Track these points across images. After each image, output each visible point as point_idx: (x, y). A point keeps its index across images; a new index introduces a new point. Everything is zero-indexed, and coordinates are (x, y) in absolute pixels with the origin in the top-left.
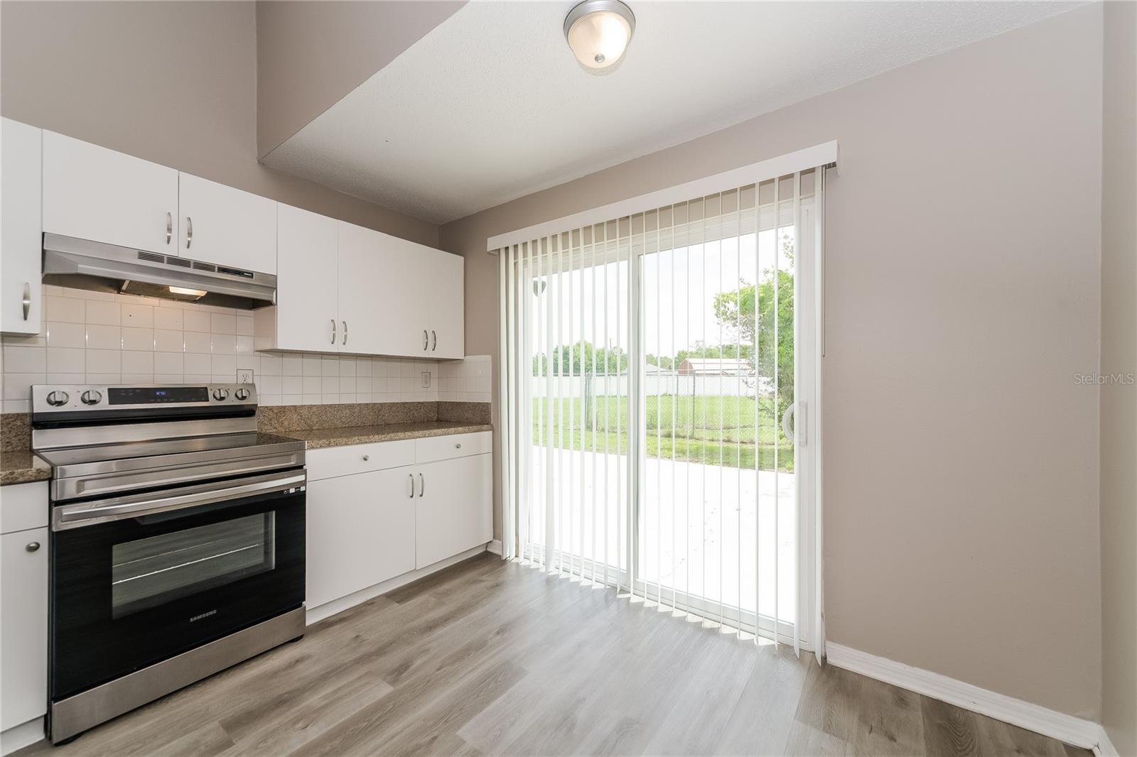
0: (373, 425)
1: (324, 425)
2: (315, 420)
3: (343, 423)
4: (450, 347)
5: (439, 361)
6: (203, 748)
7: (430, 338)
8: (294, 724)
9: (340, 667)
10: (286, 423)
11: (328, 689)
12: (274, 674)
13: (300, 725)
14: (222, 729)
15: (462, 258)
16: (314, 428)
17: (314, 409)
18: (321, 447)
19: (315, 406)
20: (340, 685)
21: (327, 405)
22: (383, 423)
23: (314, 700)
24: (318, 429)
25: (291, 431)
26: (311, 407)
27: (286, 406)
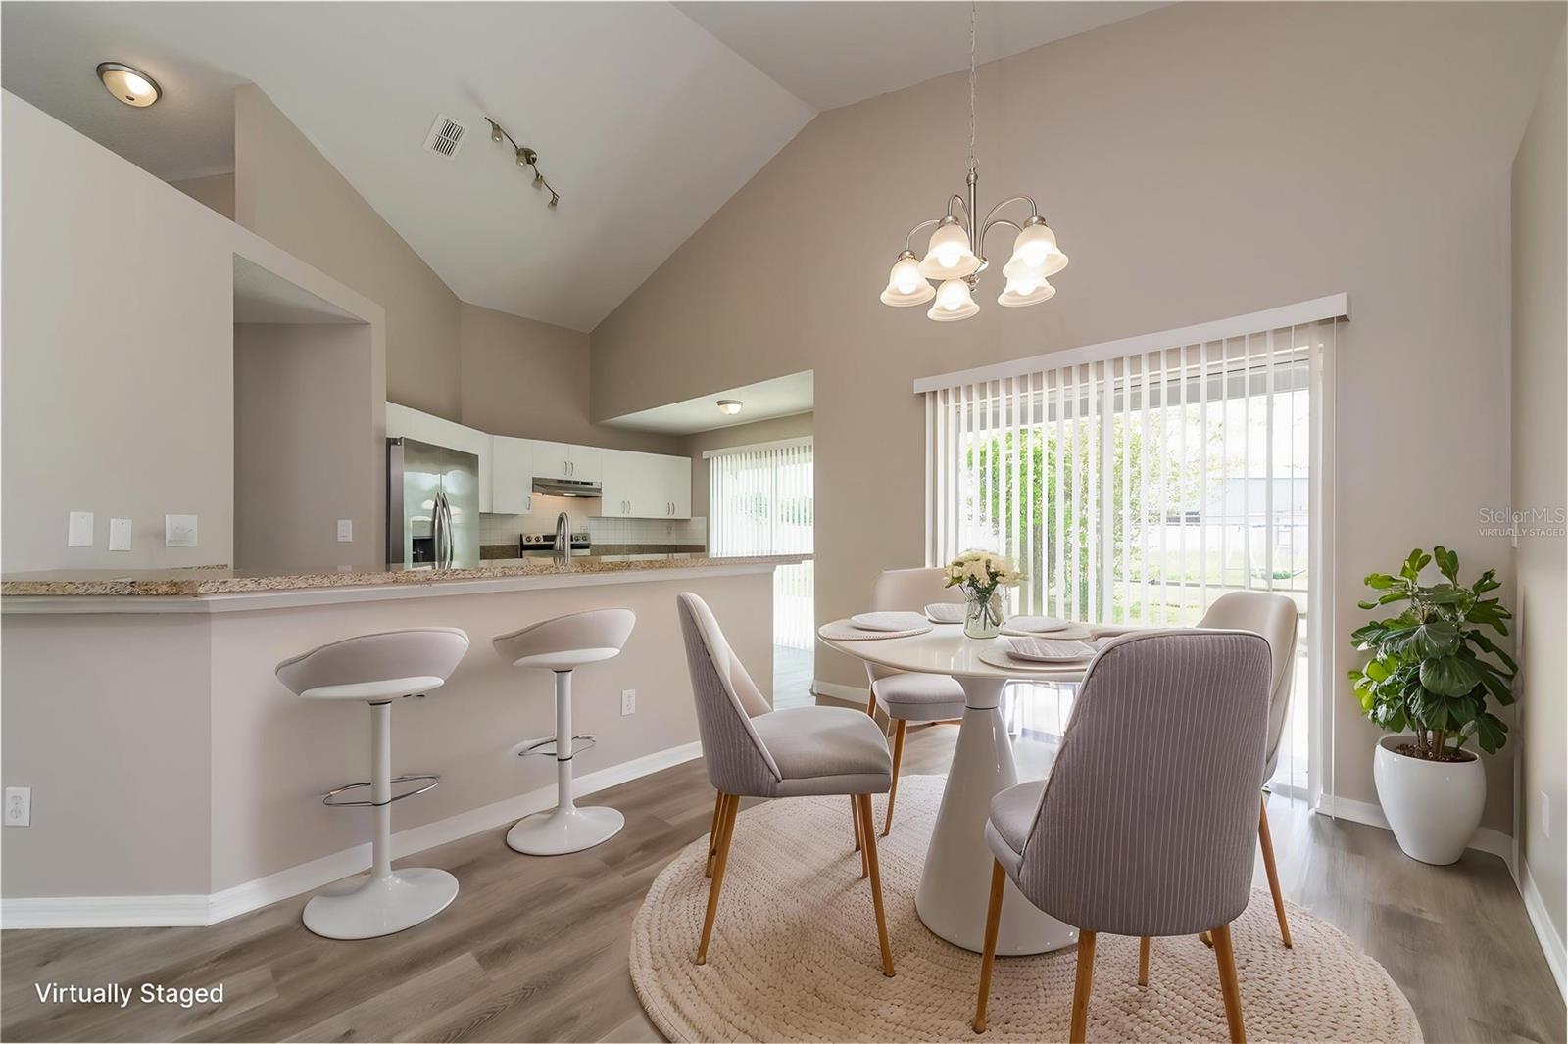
4: (683, 513)
5: (676, 520)
7: (671, 508)
15: (690, 459)
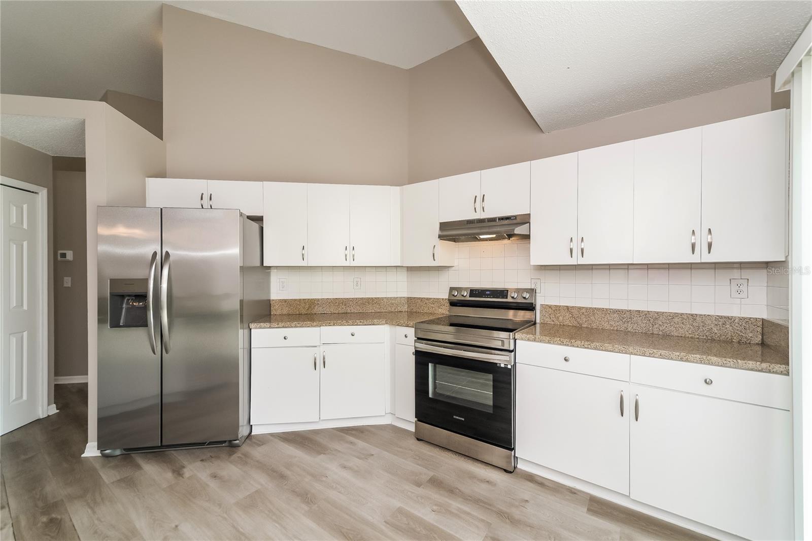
0: (646, 333)
1: (592, 325)
2: (584, 319)
3: (612, 326)
5: (767, 264)
6: (417, 478)
7: (699, 239)
8: (436, 505)
9: (490, 505)
10: (561, 318)
11: (466, 508)
12: (472, 477)
13: (435, 508)
14: (429, 478)
15: (785, 111)
16: (583, 326)
17: (584, 311)
18: (529, 340)
19: (584, 307)
20: (472, 513)
21: (595, 308)
22: (661, 333)
23: (455, 504)
24: (586, 327)
25: (564, 325)
26: (580, 308)
27: (561, 306)
